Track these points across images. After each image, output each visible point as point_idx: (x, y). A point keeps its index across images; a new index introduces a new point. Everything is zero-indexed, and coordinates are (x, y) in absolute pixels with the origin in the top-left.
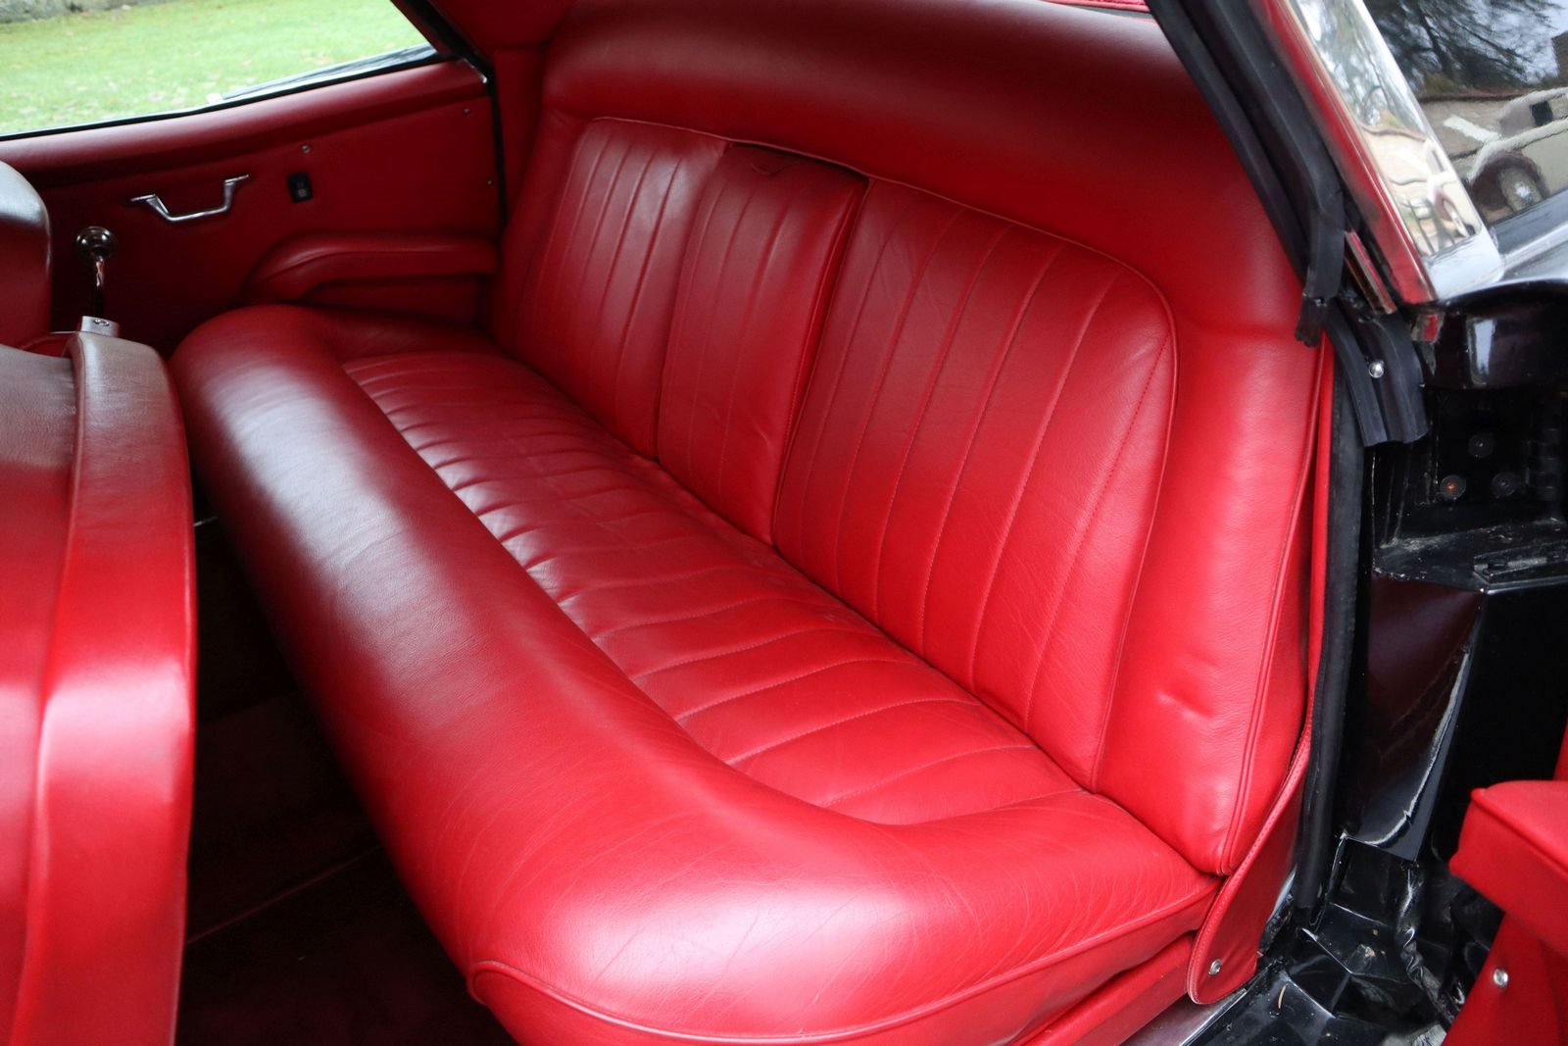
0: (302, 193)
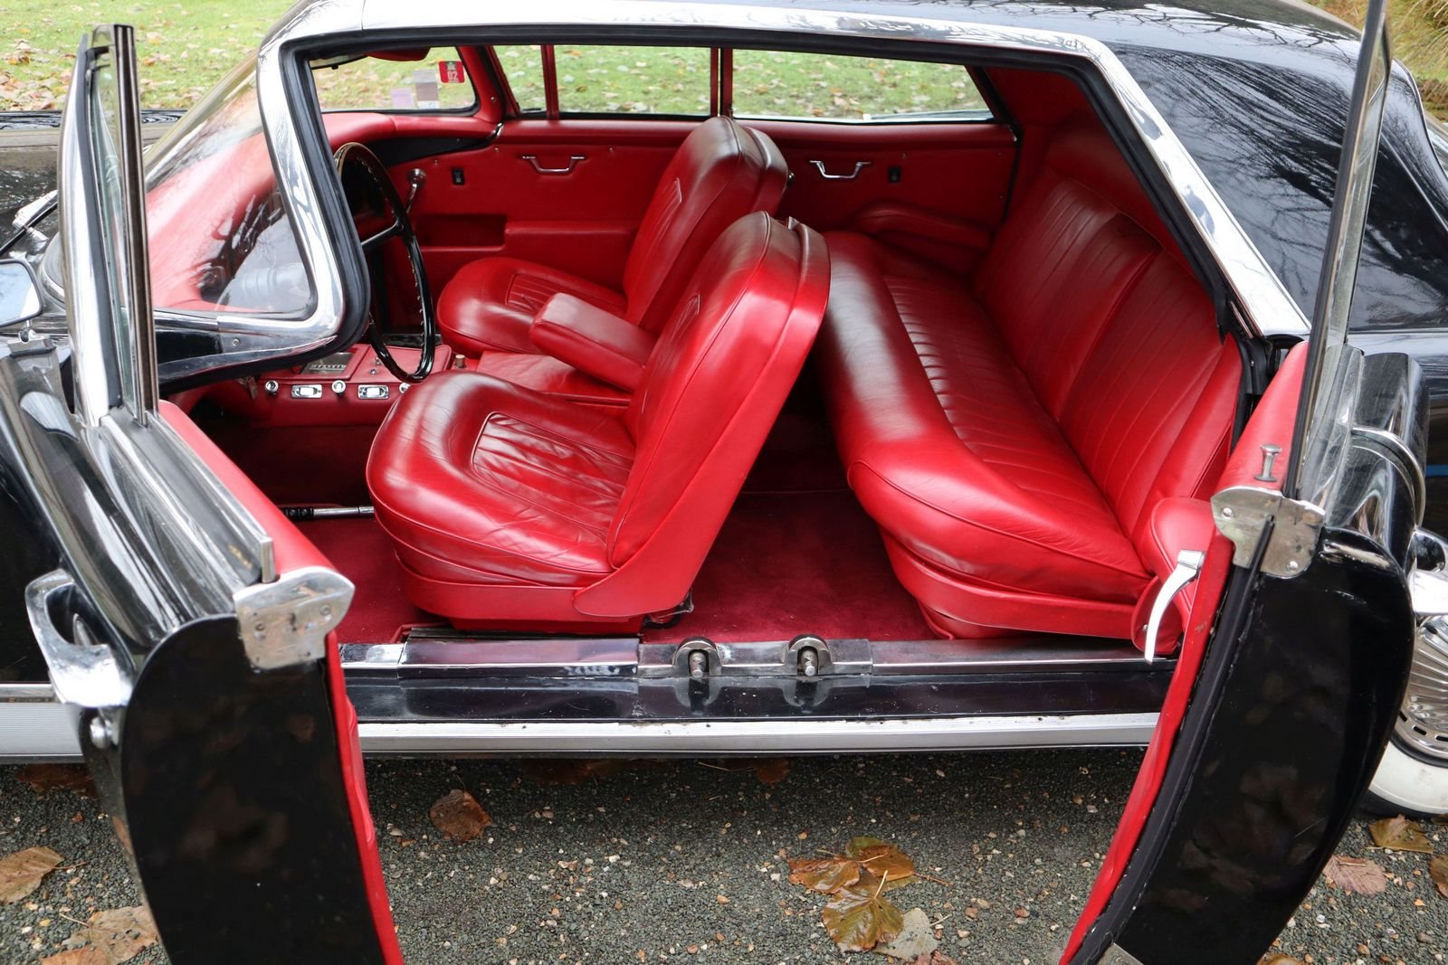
0: (894, 178)
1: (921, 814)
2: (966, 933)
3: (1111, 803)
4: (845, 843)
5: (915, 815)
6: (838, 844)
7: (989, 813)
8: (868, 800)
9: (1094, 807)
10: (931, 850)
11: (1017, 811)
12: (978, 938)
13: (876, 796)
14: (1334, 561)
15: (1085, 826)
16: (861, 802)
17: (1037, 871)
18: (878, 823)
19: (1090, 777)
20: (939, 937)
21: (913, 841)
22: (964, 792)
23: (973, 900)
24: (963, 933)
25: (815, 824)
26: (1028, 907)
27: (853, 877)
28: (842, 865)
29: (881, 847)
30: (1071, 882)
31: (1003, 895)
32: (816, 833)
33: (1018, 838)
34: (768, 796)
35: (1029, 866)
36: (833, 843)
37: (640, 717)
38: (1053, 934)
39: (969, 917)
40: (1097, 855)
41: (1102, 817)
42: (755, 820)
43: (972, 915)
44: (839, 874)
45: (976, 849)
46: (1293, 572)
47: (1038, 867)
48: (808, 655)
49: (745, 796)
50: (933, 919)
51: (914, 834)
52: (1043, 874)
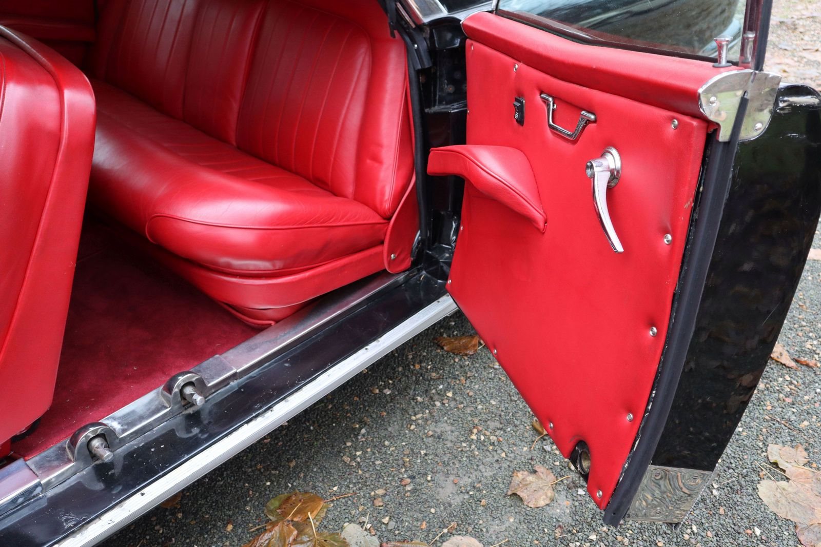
1: (294, 458)
2: (387, 518)
3: (394, 382)
4: (263, 512)
5: (291, 461)
6: (258, 516)
7: (334, 431)
8: (253, 471)
9: (387, 390)
10: (321, 479)
11: (348, 419)
12: (396, 516)
13: (256, 465)
14: (786, 112)
15: (392, 404)
16: (249, 476)
17: (391, 449)
18: (272, 482)
19: (370, 373)
20: (374, 533)
21: (305, 480)
22: (308, 427)
23: (373, 493)
24: (386, 520)
25: (231, 513)
26: (405, 476)
27: (291, 532)
28: (277, 529)
29: (289, 498)
30: (414, 444)
31: (386, 479)
32: (237, 518)
33: (364, 435)
34: (180, 515)
35: (384, 450)
36: (254, 518)
37: (75, 525)
38: (432, 482)
39: (380, 506)
40: (414, 418)
41: (397, 393)
42: (185, 540)
43: (381, 504)
44: (279, 537)
45: (347, 459)
46: (759, 132)
47: (389, 447)
48: (189, 390)
49: (163, 527)
50: (362, 524)
51: (302, 475)
52: (396, 449)
